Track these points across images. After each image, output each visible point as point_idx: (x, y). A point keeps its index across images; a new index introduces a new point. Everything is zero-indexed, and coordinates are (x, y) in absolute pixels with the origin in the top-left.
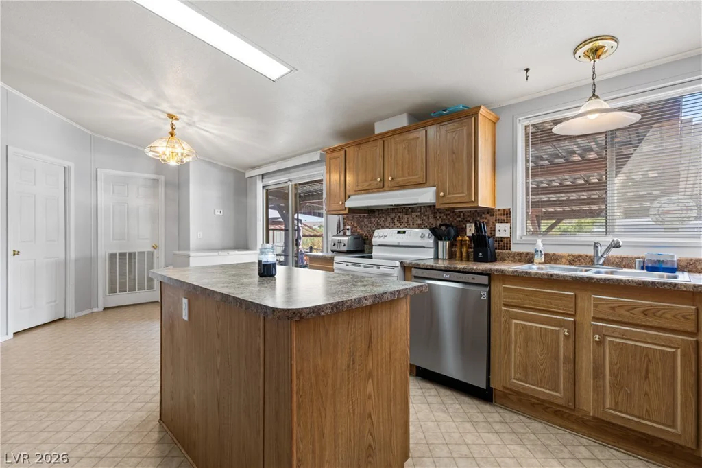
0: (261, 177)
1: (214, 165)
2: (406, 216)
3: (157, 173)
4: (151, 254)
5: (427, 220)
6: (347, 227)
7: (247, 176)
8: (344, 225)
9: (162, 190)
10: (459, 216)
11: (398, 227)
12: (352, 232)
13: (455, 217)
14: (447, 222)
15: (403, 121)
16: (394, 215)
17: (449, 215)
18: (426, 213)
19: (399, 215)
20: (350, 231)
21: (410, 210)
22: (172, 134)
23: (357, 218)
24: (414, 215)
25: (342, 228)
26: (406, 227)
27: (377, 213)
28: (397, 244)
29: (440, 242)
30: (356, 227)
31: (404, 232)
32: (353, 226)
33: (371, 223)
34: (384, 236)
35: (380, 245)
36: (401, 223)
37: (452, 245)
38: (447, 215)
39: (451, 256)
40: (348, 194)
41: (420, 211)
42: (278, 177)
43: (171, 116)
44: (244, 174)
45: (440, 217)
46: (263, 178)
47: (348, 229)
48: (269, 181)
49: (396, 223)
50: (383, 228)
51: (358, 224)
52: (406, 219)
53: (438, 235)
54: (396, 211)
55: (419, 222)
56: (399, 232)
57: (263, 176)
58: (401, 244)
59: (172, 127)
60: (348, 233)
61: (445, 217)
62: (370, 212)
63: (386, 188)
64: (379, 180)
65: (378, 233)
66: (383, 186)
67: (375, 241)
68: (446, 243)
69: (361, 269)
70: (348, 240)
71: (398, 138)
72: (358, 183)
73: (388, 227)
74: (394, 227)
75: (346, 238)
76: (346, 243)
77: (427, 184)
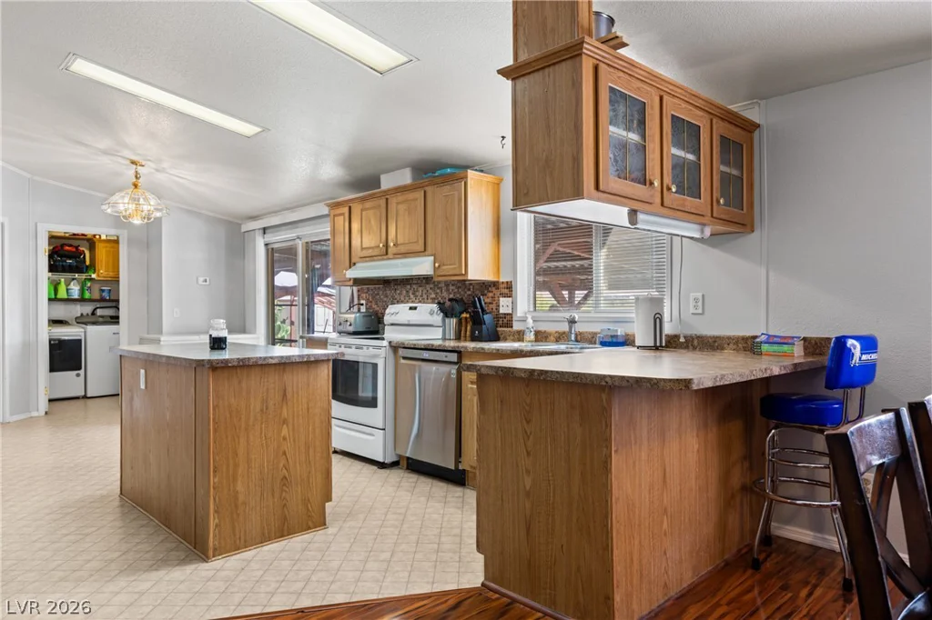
0: (261, 232)
2: (420, 289)
5: (440, 293)
6: (362, 302)
7: (243, 230)
8: (359, 299)
9: (124, 251)
10: (469, 290)
11: (413, 302)
12: (366, 309)
13: (465, 290)
15: (405, 177)
16: (409, 287)
17: (461, 288)
18: (440, 286)
19: (414, 287)
20: (366, 306)
22: (136, 186)
23: (372, 290)
24: (428, 287)
25: (356, 302)
26: (420, 302)
27: (392, 285)
28: (406, 323)
29: (447, 320)
30: (371, 302)
31: (415, 308)
32: (367, 300)
33: (387, 297)
34: (397, 313)
35: (392, 324)
36: (416, 297)
37: (460, 323)
38: (459, 288)
39: (458, 338)
40: (353, 260)
41: (434, 283)
43: (133, 162)
44: (241, 226)
45: (452, 290)
47: (362, 305)
49: (411, 296)
50: (398, 302)
51: (373, 297)
52: (421, 292)
53: (446, 312)
54: (410, 282)
55: (433, 296)
56: (411, 308)
58: (411, 323)
59: (136, 177)
60: (363, 309)
61: (456, 290)
62: (386, 282)
63: (390, 255)
64: (381, 245)
65: (391, 309)
66: (387, 254)
67: (387, 319)
68: (454, 321)
69: (353, 350)
70: (355, 318)
71: (401, 198)
72: (362, 249)
73: (402, 302)
74: (407, 302)
75: (353, 316)
76: (352, 321)
77: (426, 253)
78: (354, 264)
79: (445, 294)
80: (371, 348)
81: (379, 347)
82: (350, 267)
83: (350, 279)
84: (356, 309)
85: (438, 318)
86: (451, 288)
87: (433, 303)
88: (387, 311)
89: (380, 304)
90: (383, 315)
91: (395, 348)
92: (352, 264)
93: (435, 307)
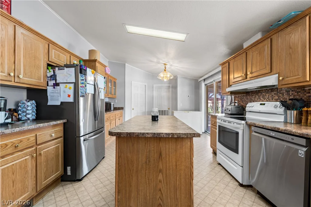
0: (203, 81)
1: (186, 78)
2: (267, 95)
3: (169, 84)
4: (168, 111)
5: (282, 96)
6: (236, 101)
7: (199, 81)
8: (235, 101)
9: (171, 89)
12: (238, 104)
13: (305, 93)
14: (298, 97)
16: (260, 94)
17: (300, 92)
18: (281, 92)
19: (263, 94)
20: (237, 103)
21: (270, 90)
22: (165, 70)
23: (240, 96)
24: (273, 93)
25: (233, 101)
26: (267, 101)
27: (250, 94)
29: (288, 111)
30: (240, 101)
31: (264, 104)
32: (238, 101)
33: (247, 99)
34: (253, 106)
35: (250, 112)
36: (264, 99)
40: (230, 84)
41: (277, 91)
42: (210, 80)
44: (198, 80)
45: (292, 94)
46: (204, 81)
47: (236, 103)
48: (207, 82)
49: (261, 98)
50: (254, 102)
51: (241, 100)
52: (268, 96)
53: (287, 106)
54: (261, 91)
55: (277, 98)
56: (261, 104)
57: (204, 80)
58: (261, 111)
59: (165, 68)
60: (236, 104)
61: (296, 94)
62: (247, 93)
63: (248, 79)
64: (243, 75)
65: (249, 104)
66: (246, 78)
67: (247, 109)
68: (294, 113)
69: (227, 123)
70: (232, 108)
71: (254, 49)
72: (234, 78)
73: (256, 101)
74: (259, 101)
75: (231, 107)
76: (230, 109)
77: (272, 73)
78: (231, 86)
79: (286, 96)
80: (235, 124)
81: (240, 124)
82: (229, 87)
83: (229, 92)
84: (233, 104)
85: (281, 110)
86: (291, 93)
87: (276, 101)
88: (247, 105)
89: (244, 102)
90: (246, 107)
91: (250, 126)
92: (230, 86)
93: (278, 103)
